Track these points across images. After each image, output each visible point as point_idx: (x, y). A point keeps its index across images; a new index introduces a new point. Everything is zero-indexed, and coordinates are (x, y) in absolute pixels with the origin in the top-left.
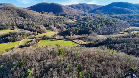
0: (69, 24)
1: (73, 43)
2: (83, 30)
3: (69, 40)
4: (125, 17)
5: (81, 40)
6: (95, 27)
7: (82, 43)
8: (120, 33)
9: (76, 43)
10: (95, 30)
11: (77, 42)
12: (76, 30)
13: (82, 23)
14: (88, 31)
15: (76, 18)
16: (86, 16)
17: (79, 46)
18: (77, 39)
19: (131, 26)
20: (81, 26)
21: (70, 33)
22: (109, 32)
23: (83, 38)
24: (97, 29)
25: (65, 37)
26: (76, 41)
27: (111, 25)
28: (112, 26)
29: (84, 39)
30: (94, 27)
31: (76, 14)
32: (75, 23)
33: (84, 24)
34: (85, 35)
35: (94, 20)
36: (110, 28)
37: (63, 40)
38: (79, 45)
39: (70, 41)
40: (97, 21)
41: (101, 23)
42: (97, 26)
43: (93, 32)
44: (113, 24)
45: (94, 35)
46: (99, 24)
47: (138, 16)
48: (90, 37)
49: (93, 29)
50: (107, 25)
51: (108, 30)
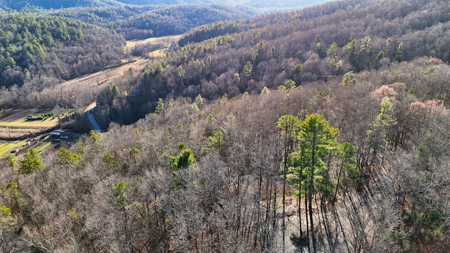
4: (84, 15)
6: (22, 52)
7: (32, 131)
10: (31, 63)
17: (27, 147)
19: (127, 40)
22: (89, 63)
27: (74, 39)
28: (82, 43)
29: (11, 110)
30: (17, 54)
36: (81, 49)
38: (24, 143)
40: (11, 30)
41: (37, 37)
42: (29, 49)
43: (28, 74)
44: (78, 35)
45: (48, 86)
46: (31, 41)
47: (119, 12)
48: (36, 94)
49: (22, 61)
50: (62, 40)
51: (80, 56)
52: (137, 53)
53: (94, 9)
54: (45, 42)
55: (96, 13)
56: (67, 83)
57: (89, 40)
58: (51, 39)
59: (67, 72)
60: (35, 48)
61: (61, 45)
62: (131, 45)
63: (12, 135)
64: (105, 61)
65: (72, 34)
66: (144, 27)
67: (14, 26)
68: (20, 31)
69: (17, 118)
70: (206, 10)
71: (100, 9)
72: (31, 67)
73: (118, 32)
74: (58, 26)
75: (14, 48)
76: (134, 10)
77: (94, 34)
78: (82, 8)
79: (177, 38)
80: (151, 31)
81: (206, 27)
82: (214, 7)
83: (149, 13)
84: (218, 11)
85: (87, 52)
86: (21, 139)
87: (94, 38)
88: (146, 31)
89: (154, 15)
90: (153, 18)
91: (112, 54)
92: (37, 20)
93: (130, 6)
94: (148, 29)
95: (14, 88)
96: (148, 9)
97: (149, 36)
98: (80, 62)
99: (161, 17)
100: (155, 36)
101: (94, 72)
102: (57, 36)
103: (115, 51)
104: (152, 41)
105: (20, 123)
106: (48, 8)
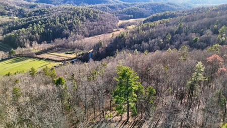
0: (6, 24)
1: (41, 61)
2: (50, 32)
3: (26, 57)
4: (103, 8)
5: (56, 52)
6: (72, 23)
7: (65, 58)
8: (114, 30)
9: (48, 60)
10: (74, 28)
11: (50, 58)
12: (33, 33)
13: (39, 19)
14: (61, 33)
15: (17, 13)
16: (36, 7)
17: (61, 65)
18: (45, 51)
19: (120, 20)
20: (40, 25)
21: (21, 41)
22: (98, 30)
23: (58, 47)
24: (78, 28)
25: (11, 53)
26: (46, 56)
27: (95, 19)
28: (98, 20)
29: (61, 48)
30: (69, 24)
31: (13, 5)
32: (20, 21)
33: (46, 19)
34: (59, 41)
35: (62, 12)
36: (97, 23)
37: (8, 61)
38: (60, 63)
39: (30, 60)
40: (70, 13)
41: (80, 17)
42: (74, 22)
43: (72, 33)
44: (97, 17)
45: (78, 39)
46: (76, 19)
47: (120, 6)
48: (72, 42)
49: (71, 28)
50: (90, 19)
51: (95, 26)
52: (122, 26)
53: (108, 5)
54: (82, 20)
55: (109, 7)
56: (87, 39)
57: (101, 19)
58: (85, 18)
59: (88, 33)
60: (77, 22)
61: (89, 21)
62: (120, 22)
63: (57, 59)
64: (106, 29)
65: (95, 16)
66: (129, 14)
67: (72, 12)
68: (73, 14)
69: (62, 52)
70: (163, 5)
71: (111, 5)
72: (74, 30)
73: (116, 16)
74: (89, 12)
75: (69, 22)
76: (127, 5)
77: (104, 17)
78: (104, 4)
79: (143, 19)
80: (132, 16)
81: (159, 14)
82: (168, 3)
83: (134, 7)
84: (170, 5)
85: (99, 25)
86: (60, 61)
87: (104, 18)
88: (129, 16)
89: (136, 8)
90: (135, 9)
91: (110, 26)
92: (82, 9)
93: (125, 3)
94: (131, 14)
95: (64, 39)
96: (133, 5)
97: (131, 18)
98: (94, 29)
99: (139, 9)
100: (134, 18)
101: (100, 34)
102: (88, 17)
103: (112, 25)
104: (131, 21)
105: (63, 54)
106: (90, 4)
